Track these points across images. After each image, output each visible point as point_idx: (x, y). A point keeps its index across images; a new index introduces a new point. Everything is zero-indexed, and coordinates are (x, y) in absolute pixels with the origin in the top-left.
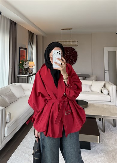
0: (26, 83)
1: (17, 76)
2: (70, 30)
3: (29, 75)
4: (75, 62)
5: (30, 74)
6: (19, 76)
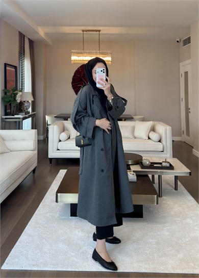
1: (2, 119)
2: (98, 32)
3: (24, 116)
5: (25, 114)
6: (6, 118)
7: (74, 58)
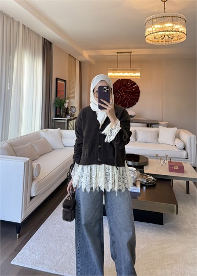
0: (64, 129)
1: (53, 120)
3: (70, 118)
4: (137, 102)
6: (55, 120)
7: (110, 74)
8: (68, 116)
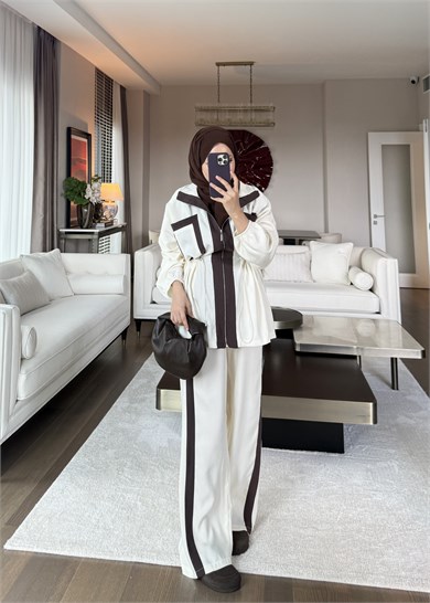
1: (59, 234)
2: (248, 67)
3: (104, 229)
5: (106, 225)
6: (66, 233)
8: (98, 225)
